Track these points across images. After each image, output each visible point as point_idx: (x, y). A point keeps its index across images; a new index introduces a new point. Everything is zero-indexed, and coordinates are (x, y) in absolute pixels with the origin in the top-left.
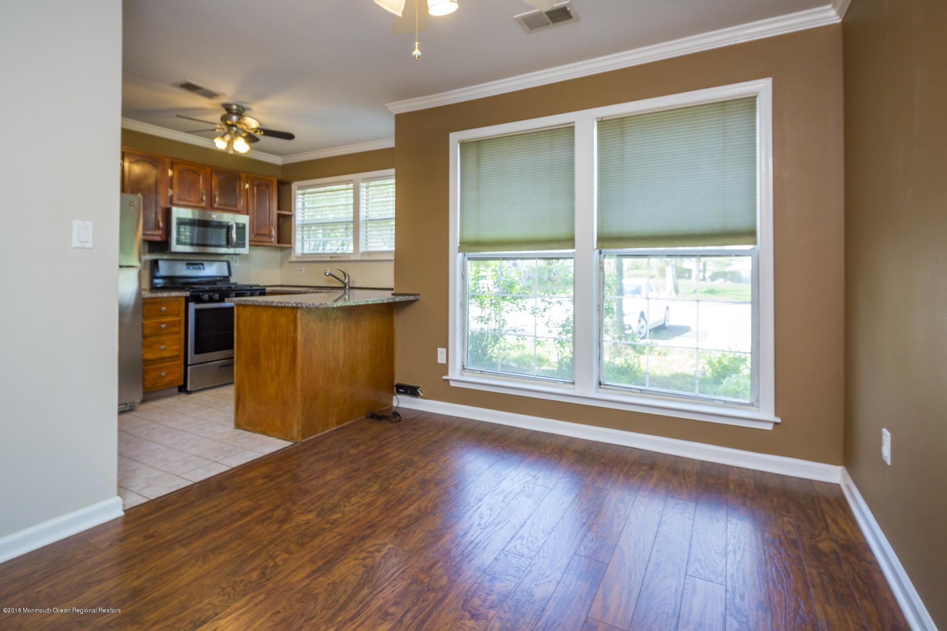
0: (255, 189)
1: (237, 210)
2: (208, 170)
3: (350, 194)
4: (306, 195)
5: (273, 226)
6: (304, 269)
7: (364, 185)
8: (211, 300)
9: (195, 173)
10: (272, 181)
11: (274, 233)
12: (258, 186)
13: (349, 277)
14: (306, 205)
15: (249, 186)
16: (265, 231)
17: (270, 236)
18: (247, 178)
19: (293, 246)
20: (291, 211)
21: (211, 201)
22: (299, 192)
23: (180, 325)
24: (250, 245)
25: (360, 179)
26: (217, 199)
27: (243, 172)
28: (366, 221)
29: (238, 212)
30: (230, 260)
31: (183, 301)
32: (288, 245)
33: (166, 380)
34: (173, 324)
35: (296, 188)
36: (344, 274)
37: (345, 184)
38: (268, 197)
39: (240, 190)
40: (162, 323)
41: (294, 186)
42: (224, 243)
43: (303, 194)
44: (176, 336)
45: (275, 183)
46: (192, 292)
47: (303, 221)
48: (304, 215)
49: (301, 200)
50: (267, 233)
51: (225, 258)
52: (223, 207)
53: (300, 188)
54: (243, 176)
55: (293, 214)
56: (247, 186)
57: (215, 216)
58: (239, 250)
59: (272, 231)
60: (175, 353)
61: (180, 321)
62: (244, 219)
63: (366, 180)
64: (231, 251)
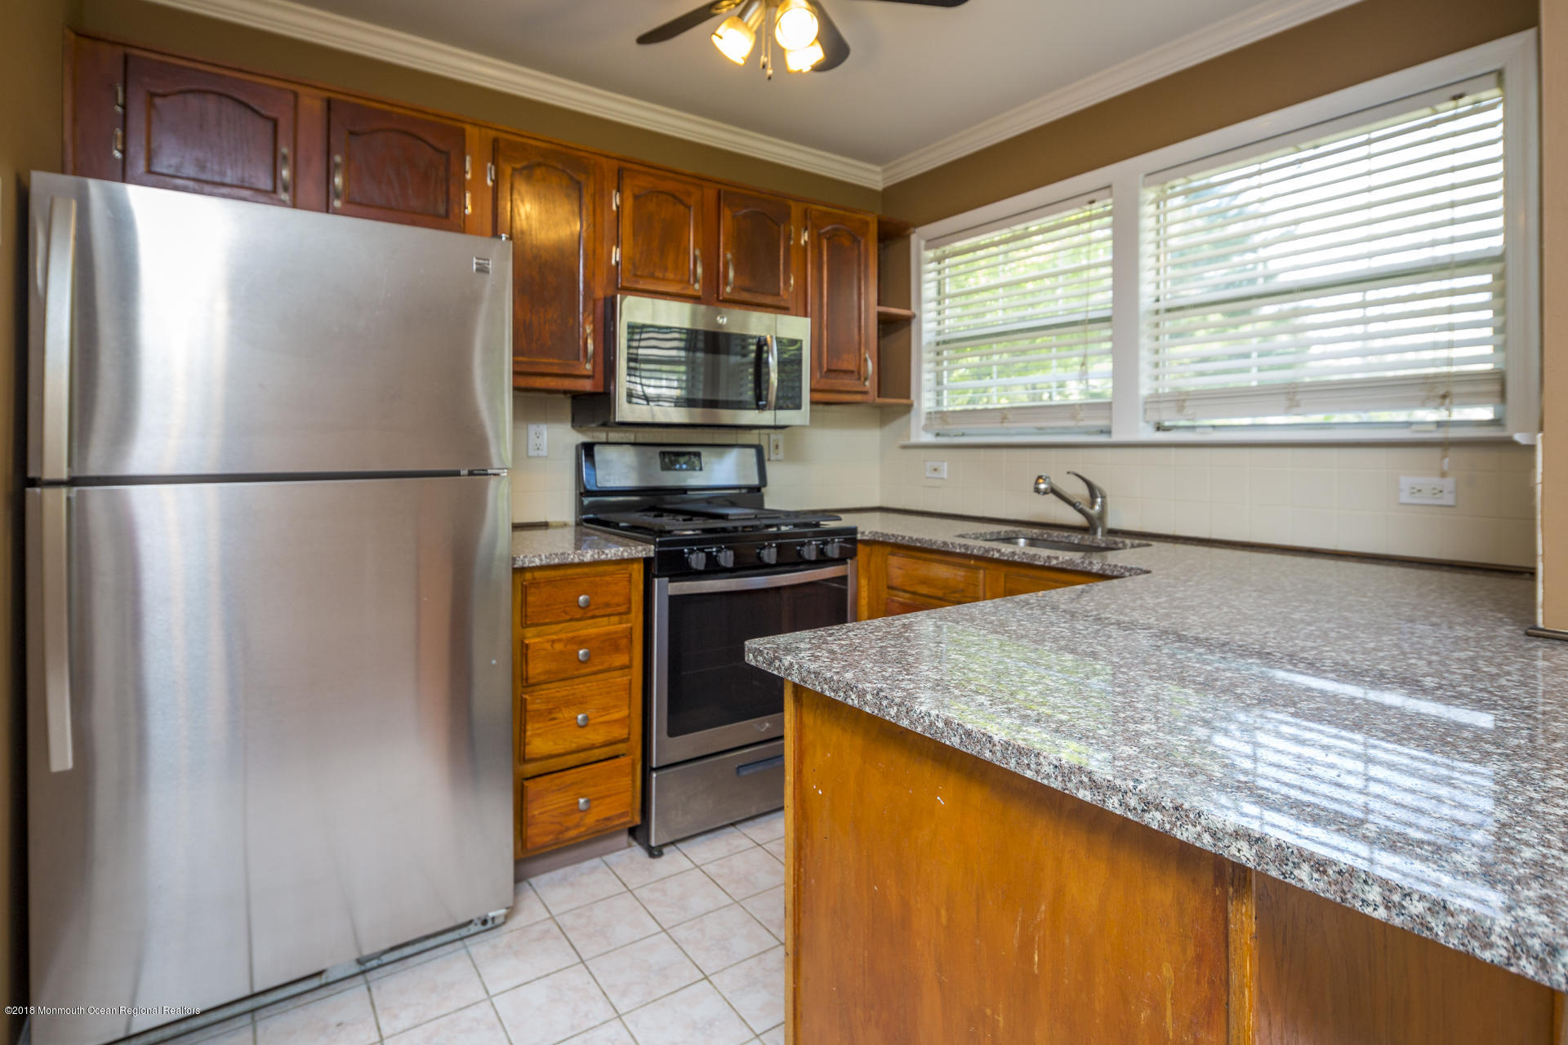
0: (825, 243)
1: (782, 304)
2: (710, 194)
3: (1102, 232)
4: (947, 261)
5: (867, 347)
6: (945, 468)
7: (1150, 194)
8: (713, 569)
9: (677, 199)
10: (867, 223)
11: (871, 366)
12: (832, 237)
13: (1103, 497)
14: (949, 289)
15: (810, 236)
16: (848, 363)
17: (858, 374)
18: (806, 214)
19: (915, 404)
20: (909, 307)
21: (713, 279)
22: (930, 254)
23: (630, 648)
24: (813, 403)
25: (1141, 176)
26: (731, 274)
27: (797, 200)
28: (1157, 312)
29: (783, 309)
30: (764, 444)
31: (638, 571)
32: (904, 401)
33: (590, 820)
34: (612, 644)
35: (923, 243)
36: (1090, 486)
37: (1079, 206)
38: (856, 268)
39: (788, 249)
40: (582, 643)
41: (917, 238)
42: (749, 395)
43: (939, 260)
44: (620, 679)
45: (873, 229)
46: (661, 544)
47: (939, 333)
48: (941, 316)
49: (933, 275)
50: (852, 367)
51: (752, 437)
52: (746, 296)
53: (932, 243)
54: (796, 211)
55: (914, 316)
56: (805, 237)
57: (728, 320)
58: (786, 417)
59: (866, 360)
60: (619, 732)
61: (630, 632)
62: (797, 328)
63: (1154, 176)
64: (766, 417)
